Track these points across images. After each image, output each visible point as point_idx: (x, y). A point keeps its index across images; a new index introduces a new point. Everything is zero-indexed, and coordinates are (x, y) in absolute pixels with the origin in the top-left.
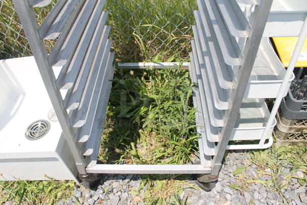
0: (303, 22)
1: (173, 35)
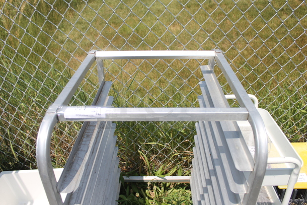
0: (289, 176)
1: (176, 150)
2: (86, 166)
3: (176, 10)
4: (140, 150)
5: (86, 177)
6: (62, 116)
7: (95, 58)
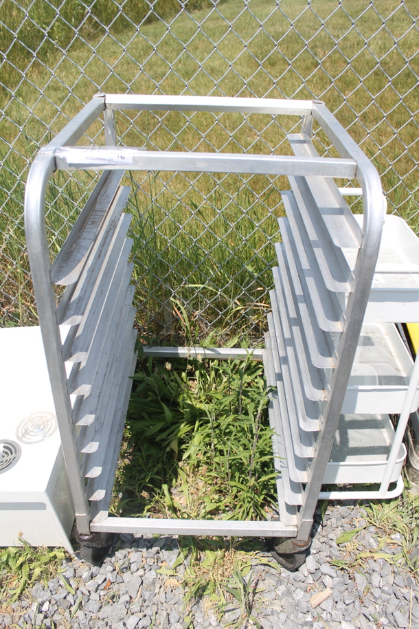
1: (238, 303)
2: (88, 272)
3: (246, 70)
4: (174, 297)
5: (90, 285)
6: (64, 160)
7: (105, 106)
